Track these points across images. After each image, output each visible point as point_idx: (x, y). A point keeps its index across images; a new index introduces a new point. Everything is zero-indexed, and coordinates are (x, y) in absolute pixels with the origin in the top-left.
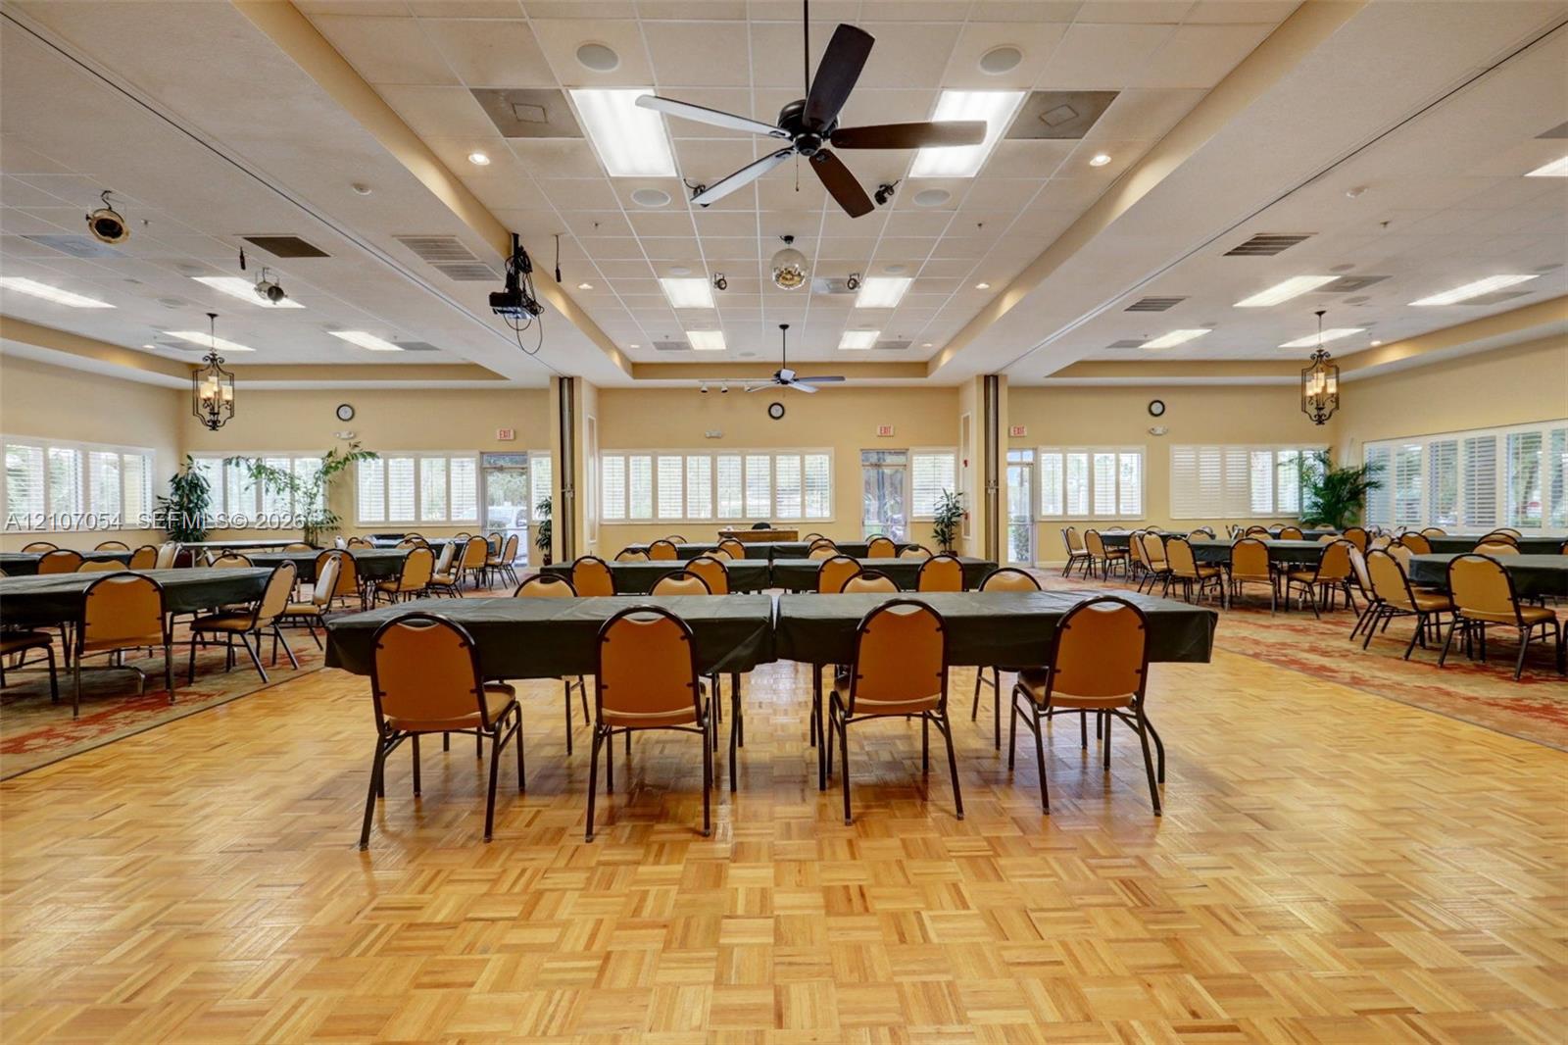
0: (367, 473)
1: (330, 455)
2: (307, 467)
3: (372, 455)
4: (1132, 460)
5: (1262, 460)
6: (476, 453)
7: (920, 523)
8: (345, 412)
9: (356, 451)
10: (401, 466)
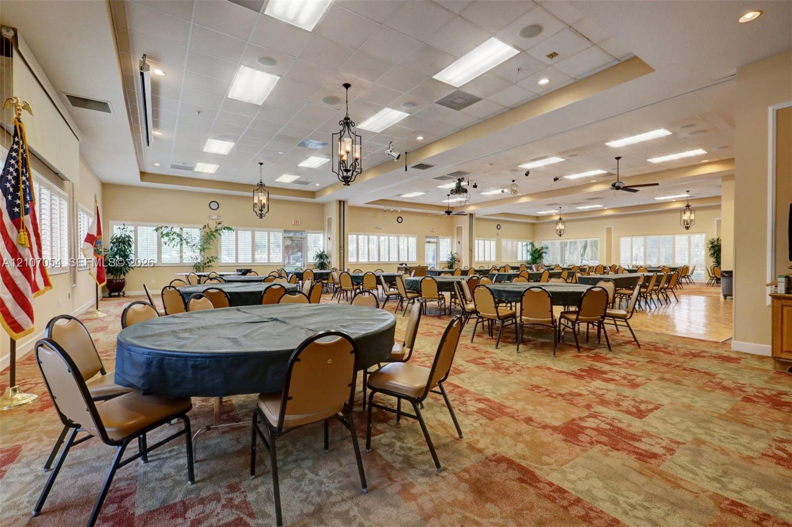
0: (227, 238)
1: (205, 227)
2: (195, 234)
3: (229, 229)
4: (493, 243)
5: (520, 244)
6: (282, 230)
7: (442, 263)
8: (214, 205)
9: (220, 226)
10: (245, 236)
